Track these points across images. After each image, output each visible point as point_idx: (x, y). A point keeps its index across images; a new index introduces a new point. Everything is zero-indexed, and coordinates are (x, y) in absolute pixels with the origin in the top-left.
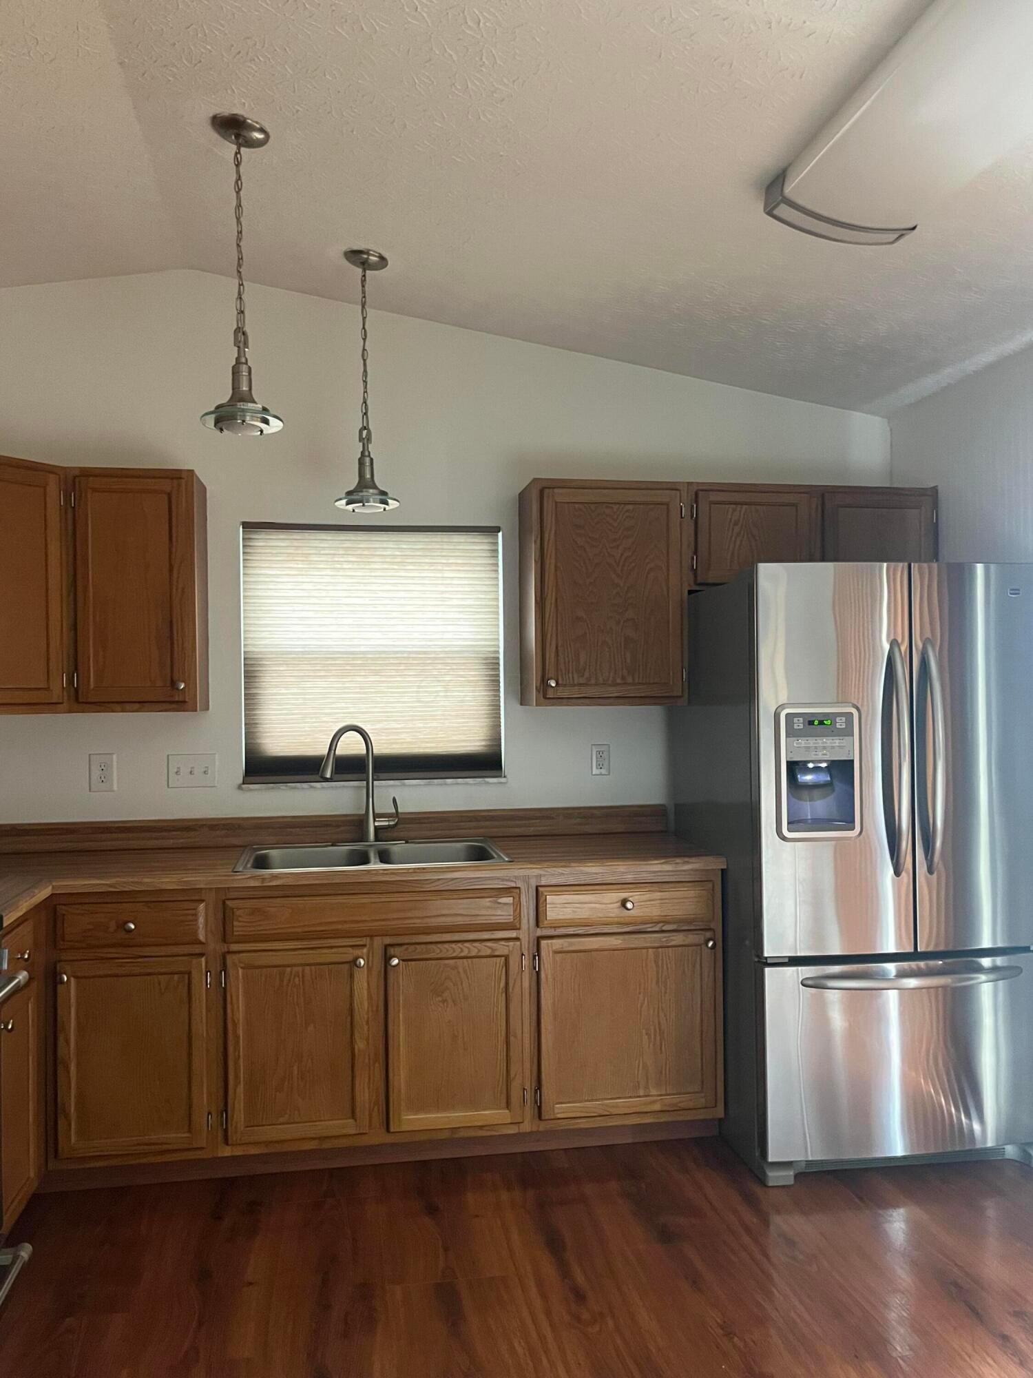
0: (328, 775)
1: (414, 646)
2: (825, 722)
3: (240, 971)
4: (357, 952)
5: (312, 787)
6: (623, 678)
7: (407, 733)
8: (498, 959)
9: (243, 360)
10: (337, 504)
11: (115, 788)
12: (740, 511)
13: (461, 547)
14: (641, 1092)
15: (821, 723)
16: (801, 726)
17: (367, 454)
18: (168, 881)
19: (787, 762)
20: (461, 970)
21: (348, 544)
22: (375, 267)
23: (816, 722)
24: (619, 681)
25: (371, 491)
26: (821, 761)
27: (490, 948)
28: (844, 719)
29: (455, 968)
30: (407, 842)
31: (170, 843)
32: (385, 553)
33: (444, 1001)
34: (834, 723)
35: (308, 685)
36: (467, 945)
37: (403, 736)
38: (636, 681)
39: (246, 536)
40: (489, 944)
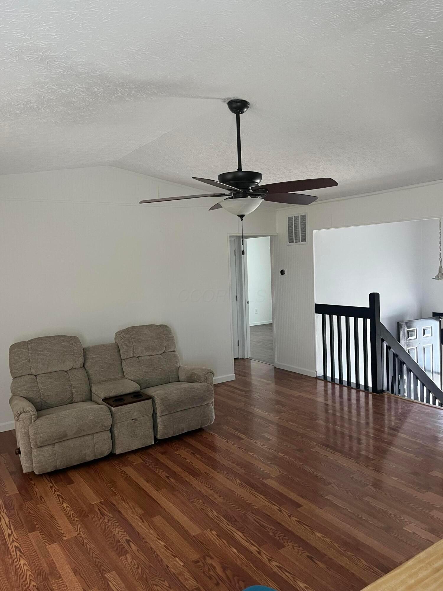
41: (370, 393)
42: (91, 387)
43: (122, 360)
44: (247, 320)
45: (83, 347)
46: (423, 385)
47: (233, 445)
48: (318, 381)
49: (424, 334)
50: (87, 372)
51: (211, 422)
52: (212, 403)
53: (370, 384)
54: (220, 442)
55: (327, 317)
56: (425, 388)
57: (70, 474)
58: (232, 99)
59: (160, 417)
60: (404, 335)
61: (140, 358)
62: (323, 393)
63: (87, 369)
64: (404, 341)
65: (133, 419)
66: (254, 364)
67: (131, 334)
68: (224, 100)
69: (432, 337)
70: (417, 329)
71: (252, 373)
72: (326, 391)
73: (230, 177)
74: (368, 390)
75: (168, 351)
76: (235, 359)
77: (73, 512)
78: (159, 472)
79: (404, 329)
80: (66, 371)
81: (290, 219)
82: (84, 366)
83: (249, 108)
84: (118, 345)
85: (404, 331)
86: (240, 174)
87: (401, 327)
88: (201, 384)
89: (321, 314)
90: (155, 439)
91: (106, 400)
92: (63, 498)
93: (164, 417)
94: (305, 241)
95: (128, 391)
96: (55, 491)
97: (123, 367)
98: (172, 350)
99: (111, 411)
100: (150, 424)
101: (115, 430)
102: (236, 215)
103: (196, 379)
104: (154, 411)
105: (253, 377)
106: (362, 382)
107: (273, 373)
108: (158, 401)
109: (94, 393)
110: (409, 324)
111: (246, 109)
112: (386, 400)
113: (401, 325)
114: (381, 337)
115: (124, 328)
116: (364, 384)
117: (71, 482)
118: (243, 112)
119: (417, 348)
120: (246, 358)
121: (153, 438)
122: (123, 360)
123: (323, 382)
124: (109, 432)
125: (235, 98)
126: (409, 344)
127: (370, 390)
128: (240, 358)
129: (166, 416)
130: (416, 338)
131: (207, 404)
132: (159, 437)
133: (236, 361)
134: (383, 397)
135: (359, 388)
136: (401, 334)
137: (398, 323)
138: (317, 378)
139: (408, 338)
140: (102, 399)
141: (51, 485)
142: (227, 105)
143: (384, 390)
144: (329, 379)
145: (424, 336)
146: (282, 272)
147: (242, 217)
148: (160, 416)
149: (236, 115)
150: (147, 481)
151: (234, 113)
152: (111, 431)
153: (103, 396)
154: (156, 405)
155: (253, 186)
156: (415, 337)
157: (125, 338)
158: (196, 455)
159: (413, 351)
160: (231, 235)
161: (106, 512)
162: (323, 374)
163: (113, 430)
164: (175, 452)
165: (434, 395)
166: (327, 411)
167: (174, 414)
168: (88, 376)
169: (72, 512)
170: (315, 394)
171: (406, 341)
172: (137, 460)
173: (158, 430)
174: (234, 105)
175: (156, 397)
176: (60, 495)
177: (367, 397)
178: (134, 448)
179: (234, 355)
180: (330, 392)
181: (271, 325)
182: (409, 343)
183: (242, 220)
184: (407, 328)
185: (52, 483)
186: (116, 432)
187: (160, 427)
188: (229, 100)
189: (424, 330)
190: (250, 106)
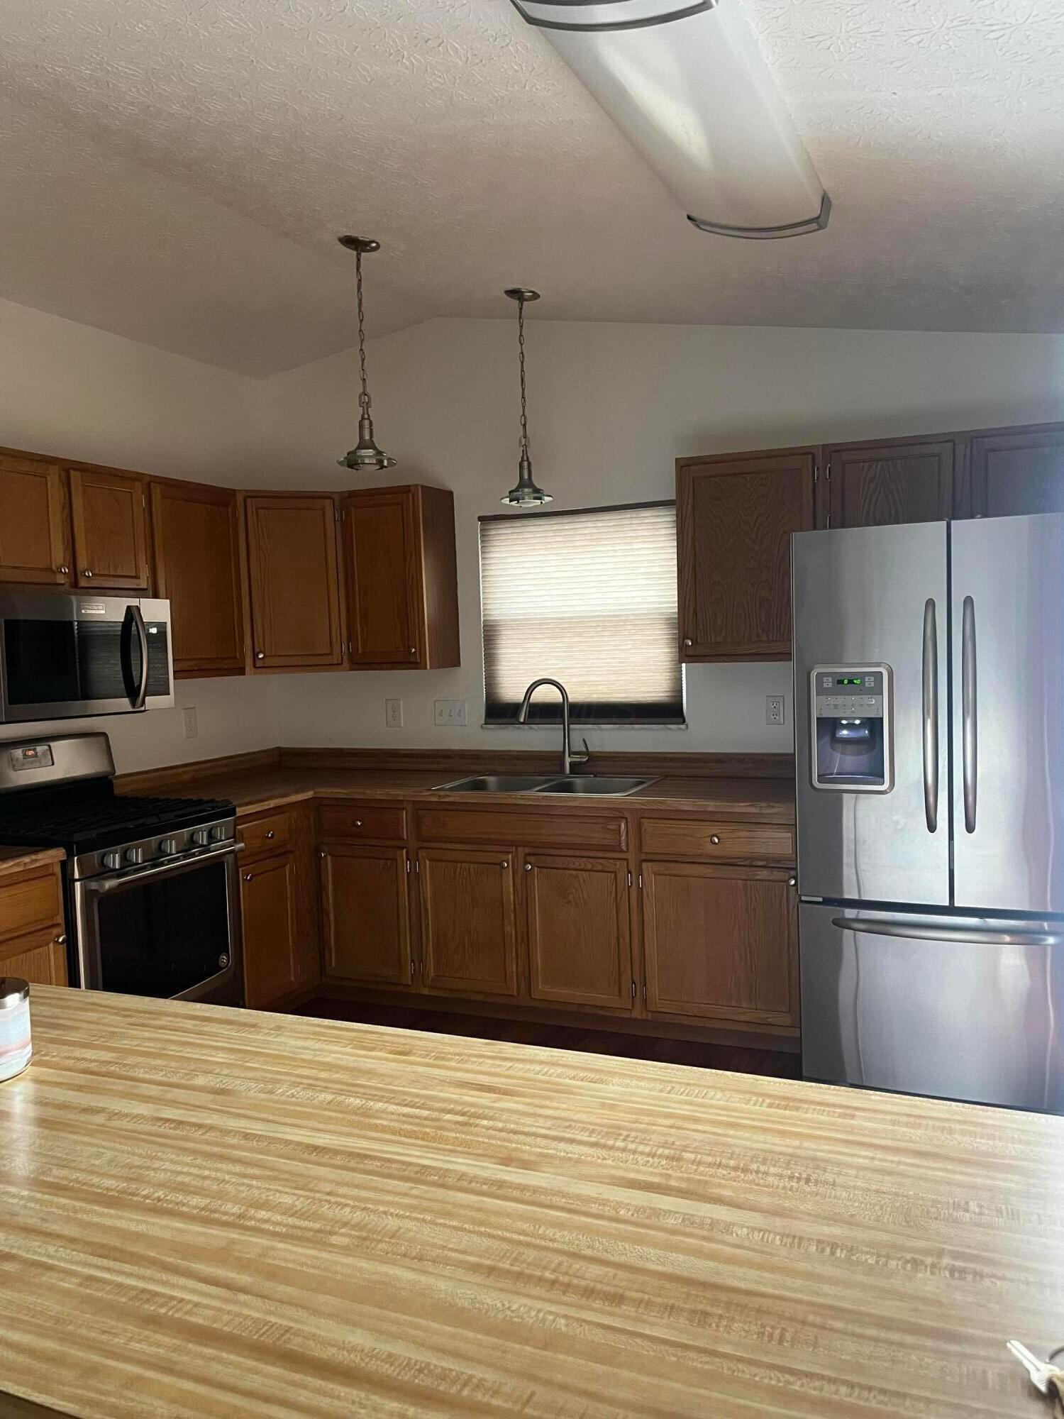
0: (522, 720)
1: (609, 610)
2: (855, 681)
3: (427, 862)
4: (504, 857)
5: (530, 728)
6: (758, 636)
7: (603, 685)
8: (610, 874)
9: (366, 416)
10: (503, 501)
11: (402, 725)
12: (876, 467)
13: (647, 521)
14: (734, 1003)
15: (851, 682)
16: (830, 685)
17: (525, 458)
18: (380, 793)
19: (817, 718)
20: (581, 878)
21: (556, 527)
22: (530, 299)
23: (846, 682)
24: (754, 638)
25: (526, 490)
26: (856, 718)
27: (602, 864)
28: (872, 679)
29: (577, 876)
30: (595, 776)
31: (435, 766)
32: (585, 532)
33: (569, 902)
34: (863, 682)
35: (529, 645)
36: (584, 859)
37: (600, 688)
38: (771, 638)
39: (484, 527)
40: (601, 861)
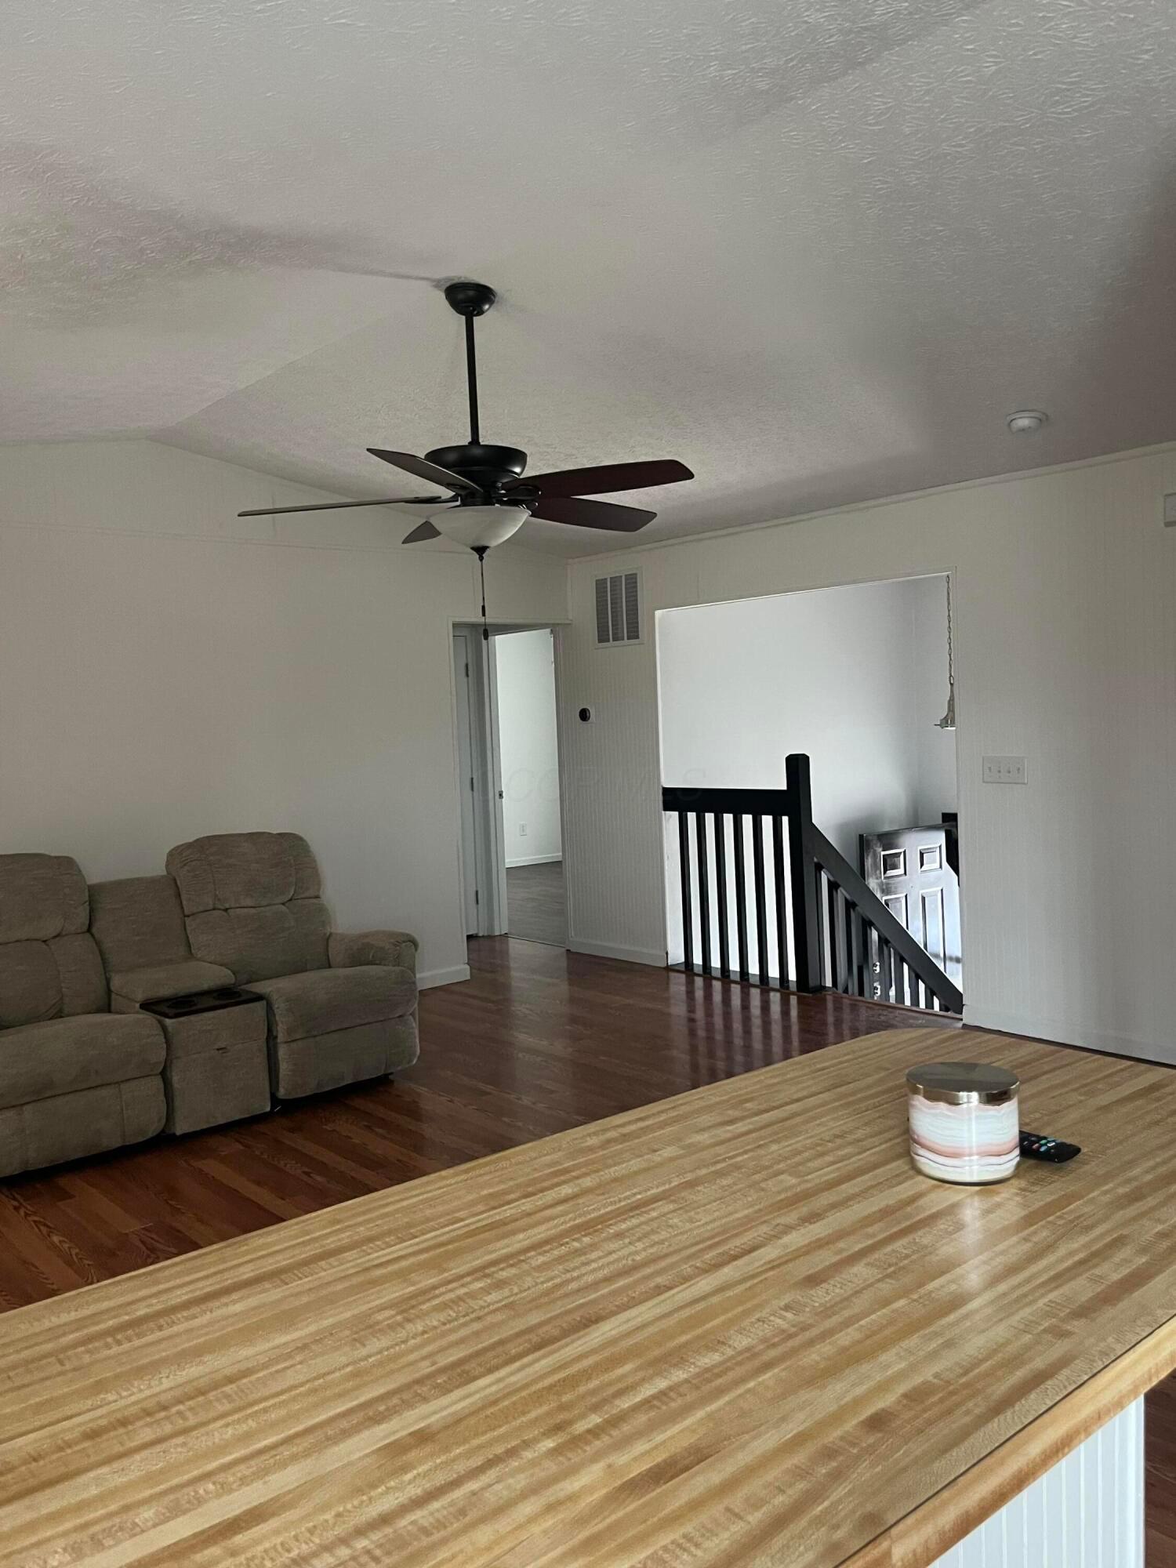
41: (793, 994)
42: (108, 981)
43: (185, 916)
44: (500, 856)
45: (89, 883)
46: (918, 977)
47: (465, 1106)
48: (673, 975)
49: (922, 865)
50: (98, 943)
51: (410, 1061)
52: (412, 1014)
53: (792, 975)
54: (432, 1101)
55: (692, 817)
56: (922, 986)
57: (63, 1181)
58: (456, 281)
59: (285, 1045)
60: (876, 866)
61: (231, 912)
62: (684, 997)
63: (97, 936)
64: (876, 881)
65: (218, 1050)
66: (518, 948)
67: (208, 852)
68: (437, 284)
69: (940, 872)
70: (905, 852)
71: (512, 964)
72: (690, 993)
73: (452, 457)
74: (788, 988)
75: (303, 896)
76: (469, 937)
77: (77, 1250)
78: (285, 1166)
79: (875, 851)
80: (45, 941)
81: (600, 585)
82: (89, 930)
83: (495, 305)
84: (175, 880)
85: (875, 856)
86: (476, 451)
87: (869, 847)
88: (385, 968)
89: (677, 813)
90: (274, 1099)
91: (147, 1006)
92: (48, 1227)
93: (294, 1045)
94: (637, 637)
95: (206, 985)
96: (26, 1215)
97: (188, 932)
98: (311, 893)
99: (164, 1028)
100: (260, 1061)
101: (173, 1074)
102: (467, 546)
103: (373, 956)
104: (270, 1030)
105: (514, 973)
106: (774, 972)
107: (563, 963)
108: (280, 1006)
109: (117, 994)
110: (888, 839)
111: (487, 307)
112: (830, 1005)
113: (868, 841)
114: (815, 860)
115: (191, 840)
116: (778, 976)
117: (66, 1195)
118: (481, 313)
119: (906, 896)
120: (497, 933)
121: (268, 1095)
122: (188, 916)
123: (683, 976)
124: (158, 1082)
125: (463, 280)
126: (887, 888)
127: (793, 987)
128: (481, 935)
129: (300, 1043)
130: (903, 872)
131: (400, 1016)
132: (282, 1093)
133: (473, 943)
134: (824, 1000)
135: (767, 983)
136: (869, 862)
137: (861, 836)
138: (669, 969)
139: (885, 873)
140: (138, 1005)
141: (16, 1203)
142: (443, 296)
143: (825, 987)
144: (698, 970)
145: (924, 868)
146: (584, 715)
147: (480, 550)
148: (286, 1042)
149: (464, 317)
150: (258, 1183)
151: (460, 312)
152: (164, 1075)
153: (140, 996)
154: (274, 1015)
155: (505, 481)
156: (901, 871)
157: (194, 863)
158: (377, 1130)
159: (898, 905)
160: (457, 620)
161: (158, 1245)
162: (682, 959)
163: (168, 1073)
164: (324, 1127)
165: (943, 1003)
166: (692, 1033)
167: (318, 1039)
168: (102, 953)
169: (74, 1252)
170: (666, 1001)
171: (879, 881)
172: (230, 1146)
173: (281, 1076)
174: (461, 296)
175: (275, 997)
176: (40, 1222)
177: (785, 1002)
178: (222, 1121)
179: (467, 930)
180: (699, 994)
181: (559, 863)
182: (888, 884)
183: (481, 559)
184: (881, 849)
185: (15, 1199)
186: (176, 1078)
187: (284, 1068)
188: (448, 284)
189: (922, 855)
190: (496, 300)
